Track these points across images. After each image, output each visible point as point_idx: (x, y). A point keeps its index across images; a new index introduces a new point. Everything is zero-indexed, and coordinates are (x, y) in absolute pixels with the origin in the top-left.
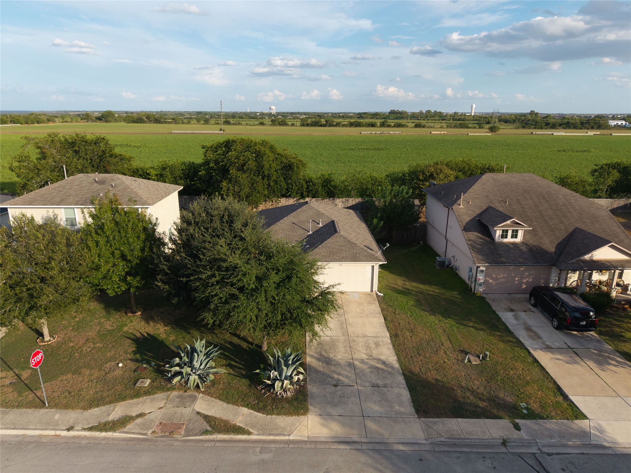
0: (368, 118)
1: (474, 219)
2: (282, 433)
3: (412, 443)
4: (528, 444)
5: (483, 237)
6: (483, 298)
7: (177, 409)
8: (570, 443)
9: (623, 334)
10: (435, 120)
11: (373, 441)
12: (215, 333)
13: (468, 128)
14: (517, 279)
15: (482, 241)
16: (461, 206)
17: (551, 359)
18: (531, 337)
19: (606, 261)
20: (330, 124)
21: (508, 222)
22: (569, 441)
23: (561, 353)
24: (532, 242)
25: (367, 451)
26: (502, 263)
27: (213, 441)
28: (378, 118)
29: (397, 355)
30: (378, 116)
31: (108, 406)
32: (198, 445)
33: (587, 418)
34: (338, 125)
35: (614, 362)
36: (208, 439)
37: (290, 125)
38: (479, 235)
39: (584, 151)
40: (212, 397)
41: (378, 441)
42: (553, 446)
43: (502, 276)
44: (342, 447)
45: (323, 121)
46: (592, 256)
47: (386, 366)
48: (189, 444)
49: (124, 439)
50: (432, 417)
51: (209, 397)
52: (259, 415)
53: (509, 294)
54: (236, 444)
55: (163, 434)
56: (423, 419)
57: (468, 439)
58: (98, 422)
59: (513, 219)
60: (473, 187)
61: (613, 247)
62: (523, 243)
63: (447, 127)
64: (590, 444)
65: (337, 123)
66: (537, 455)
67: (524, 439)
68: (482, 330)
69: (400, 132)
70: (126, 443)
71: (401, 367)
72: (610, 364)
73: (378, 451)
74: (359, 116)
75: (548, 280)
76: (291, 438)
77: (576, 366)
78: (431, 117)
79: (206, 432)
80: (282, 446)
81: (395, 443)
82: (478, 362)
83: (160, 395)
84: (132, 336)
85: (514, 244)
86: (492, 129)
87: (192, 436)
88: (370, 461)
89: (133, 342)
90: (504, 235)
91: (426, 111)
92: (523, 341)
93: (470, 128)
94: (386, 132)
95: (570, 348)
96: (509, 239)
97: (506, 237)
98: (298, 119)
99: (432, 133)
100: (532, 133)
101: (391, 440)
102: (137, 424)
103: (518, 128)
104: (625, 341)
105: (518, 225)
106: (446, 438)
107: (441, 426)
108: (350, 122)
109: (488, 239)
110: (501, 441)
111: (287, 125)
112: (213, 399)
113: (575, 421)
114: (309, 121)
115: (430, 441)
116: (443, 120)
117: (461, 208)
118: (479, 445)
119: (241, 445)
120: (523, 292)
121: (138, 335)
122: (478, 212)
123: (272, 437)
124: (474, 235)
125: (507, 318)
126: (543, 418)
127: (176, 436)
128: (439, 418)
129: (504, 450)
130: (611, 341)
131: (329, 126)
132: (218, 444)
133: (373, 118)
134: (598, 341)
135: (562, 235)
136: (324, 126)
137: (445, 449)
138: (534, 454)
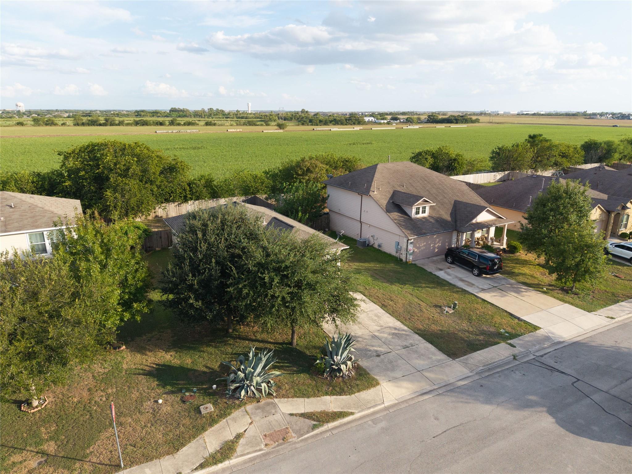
0: (147, 116)
1: (389, 202)
2: (376, 404)
3: (466, 378)
4: (527, 354)
5: (402, 215)
6: (415, 264)
7: (267, 418)
8: (546, 345)
9: (513, 271)
10: (220, 118)
11: (441, 386)
12: (230, 344)
13: (256, 125)
14: (432, 245)
15: (403, 218)
16: (375, 193)
17: (491, 296)
18: (468, 285)
19: (484, 222)
20: (111, 123)
21: (420, 201)
22: (545, 344)
23: (493, 292)
24: (435, 215)
25: (445, 393)
26: (425, 234)
27: (326, 431)
28: (159, 116)
29: (398, 320)
30: (159, 115)
31: (194, 441)
32: (318, 439)
33: (541, 328)
34: (121, 123)
35: (523, 290)
36: (321, 431)
37: (60, 124)
38: (399, 214)
39: (368, 143)
40: (289, 397)
41: (444, 385)
42: (539, 351)
43: (423, 244)
44: (426, 397)
45: (102, 120)
46: (476, 220)
47: (399, 331)
48: (310, 441)
49: (245, 462)
50: (462, 356)
51: (286, 399)
52: (344, 397)
53: (428, 258)
54: (349, 426)
55: (277, 443)
56: (457, 360)
57: (494, 362)
58: (202, 459)
59: (424, 198)
60: (375, 175)
61: (488, 211)
62: (429, 216)
63: (237, 125)
64: (555, 343)
65: (120, 122)
66: (536, 359)
67: (523, 352)
68: (435, 288)
69: (198, 131)
70: (251, 464)
71: (410, 328)
72: (522, 292)
73: (451, 391)
74: (136, 114)
75: (450, 243)
76: (386, 404)
77: (507, 297)
78: (214, 115)
79: (314, 427)
80: (385, 413)
81: (455, 382)
82: (452, 311)
83: (236, 413)
84: (141, 372)
85: (424, 218)
86: (280, 126)
87: (306, 434)
88: (454, 399)
89: (148, 377)
90: (417, 213)
91: (208, 109)
92: (467, 289)
93: (258, 125)
94: (183, 131)
95: (494, 287)
96: (421, 215)
97: (419, 214)
98: (61, 117)
99: (229, 130)
100: (314, 129)
101: (452, 381)
102: (244, 445)
103: (298, 125)
104: (517, 275)
105: (426, 203)
106: (483, 366)
107: (472, 360)
108: (135, 121)
109: (406, 217)
110: (512, 357)
111: (56, 125)
112: (290, 399)
113: (537, 332)
114: (85, 119)
115: (475, 372)
116: (227, 118)
117: (375, 194)
118: (502, 364)
119: (353, 425)
120: (437, 255)
121: (147, 368)
122: (389, 196)
123: (372, 410)
124: (396, 215)
125: (441, 274)
126: (520, 336)
127: (291, 440)
128: (465, 355)
129: (517, 363)
130: (511, 277)
131: (111, 125)
132: (334, 432)
133: (153, 116)
134: (504, 279)
135: (450, 207)
136: (105, 125)
137: (487, 374)
138: (534, 359)
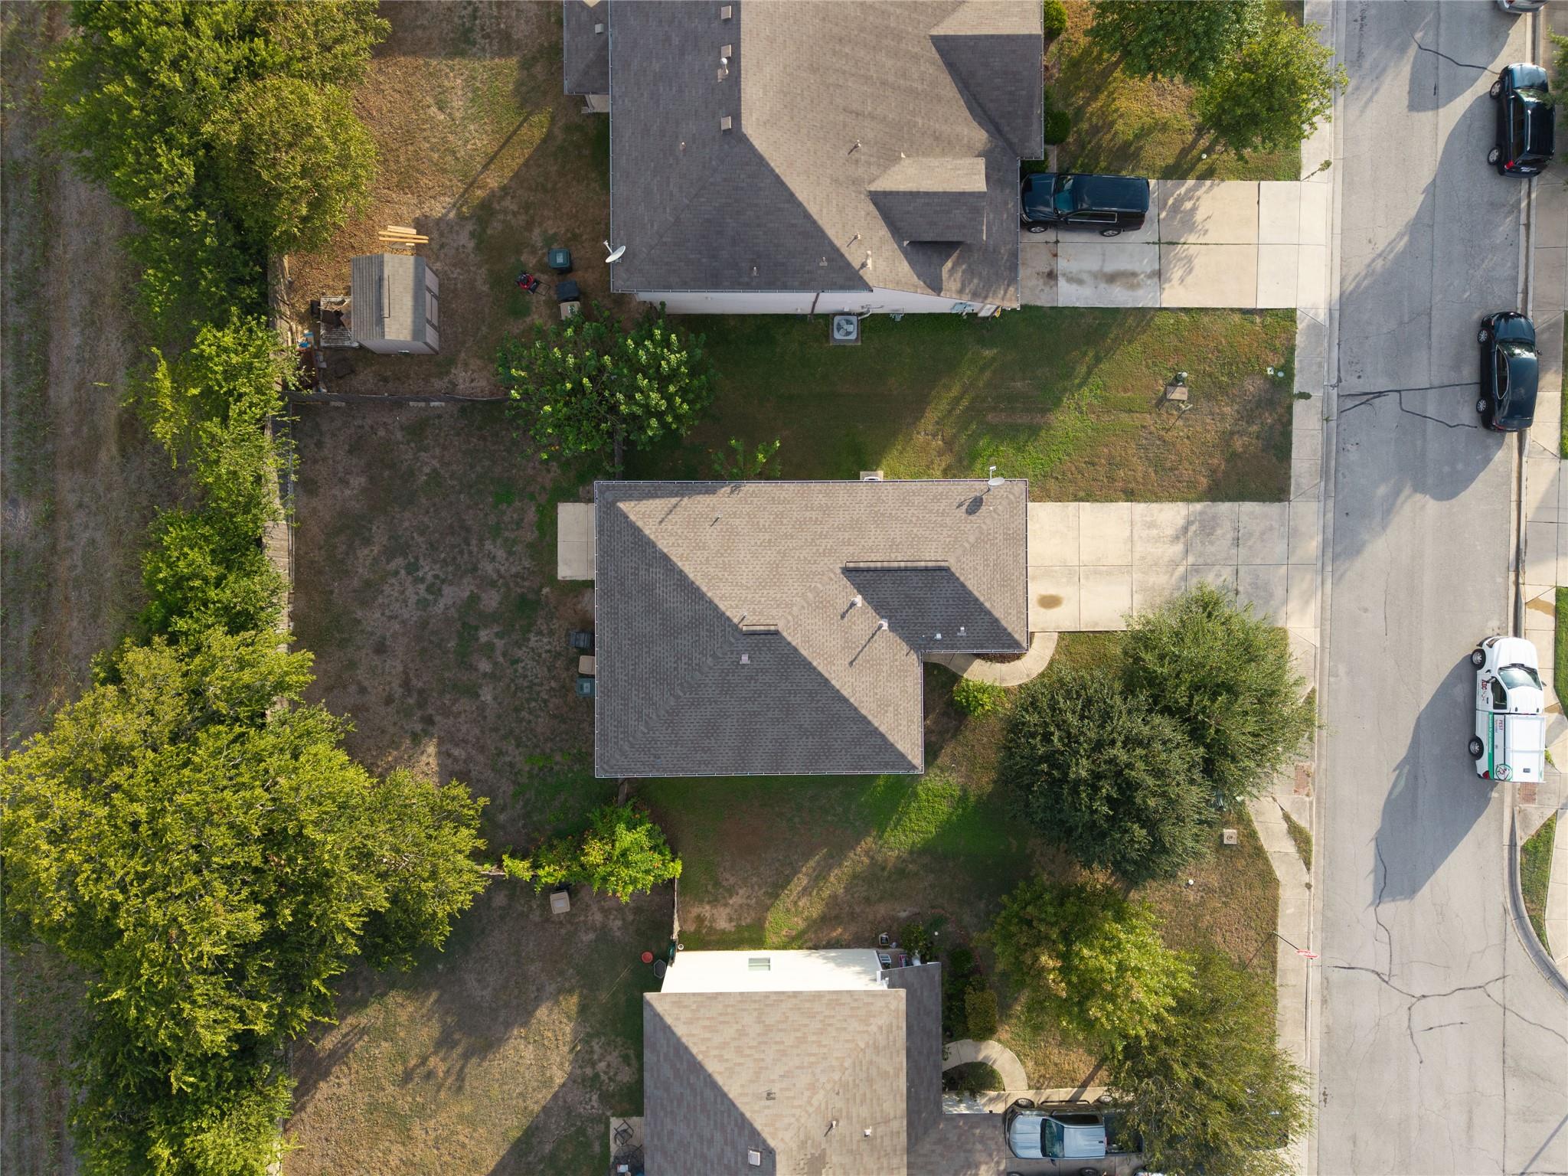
1: (904, 253)
16: (870, 264)
17: (1184, 286)
18: (1132, 286)
29: (1175, 501)
31: (1271, 861)
32: (1325, 742)
35: (1188, 205)
41: (1321, 554)
42: (1329, 370)
48: (1323, 752)
49: (1320, 824)
50: (1290, 485)
55: (1310, 784)
56: (1292, 497)
58: (1298, 862)
66: (1341, 394)
67: (1321, 396)
70: (1323, 818)
71: (1201, 501)
72: (1193, 212)
76: (1318, 643)
77: (1199, 261)
81: (1324, 536)
83: (1251, 809)
87: (1314, 752)
95: (1158, 244)
102: (1299, 817)
107: (1303, 479)
110: (1322, 421)
115: (1322, 498)
118: (1327, 448)
122: (884, 230)
127: (1311, 769)
128: (1290, 477)
137: (1332, 485)
138: (1339, 396)
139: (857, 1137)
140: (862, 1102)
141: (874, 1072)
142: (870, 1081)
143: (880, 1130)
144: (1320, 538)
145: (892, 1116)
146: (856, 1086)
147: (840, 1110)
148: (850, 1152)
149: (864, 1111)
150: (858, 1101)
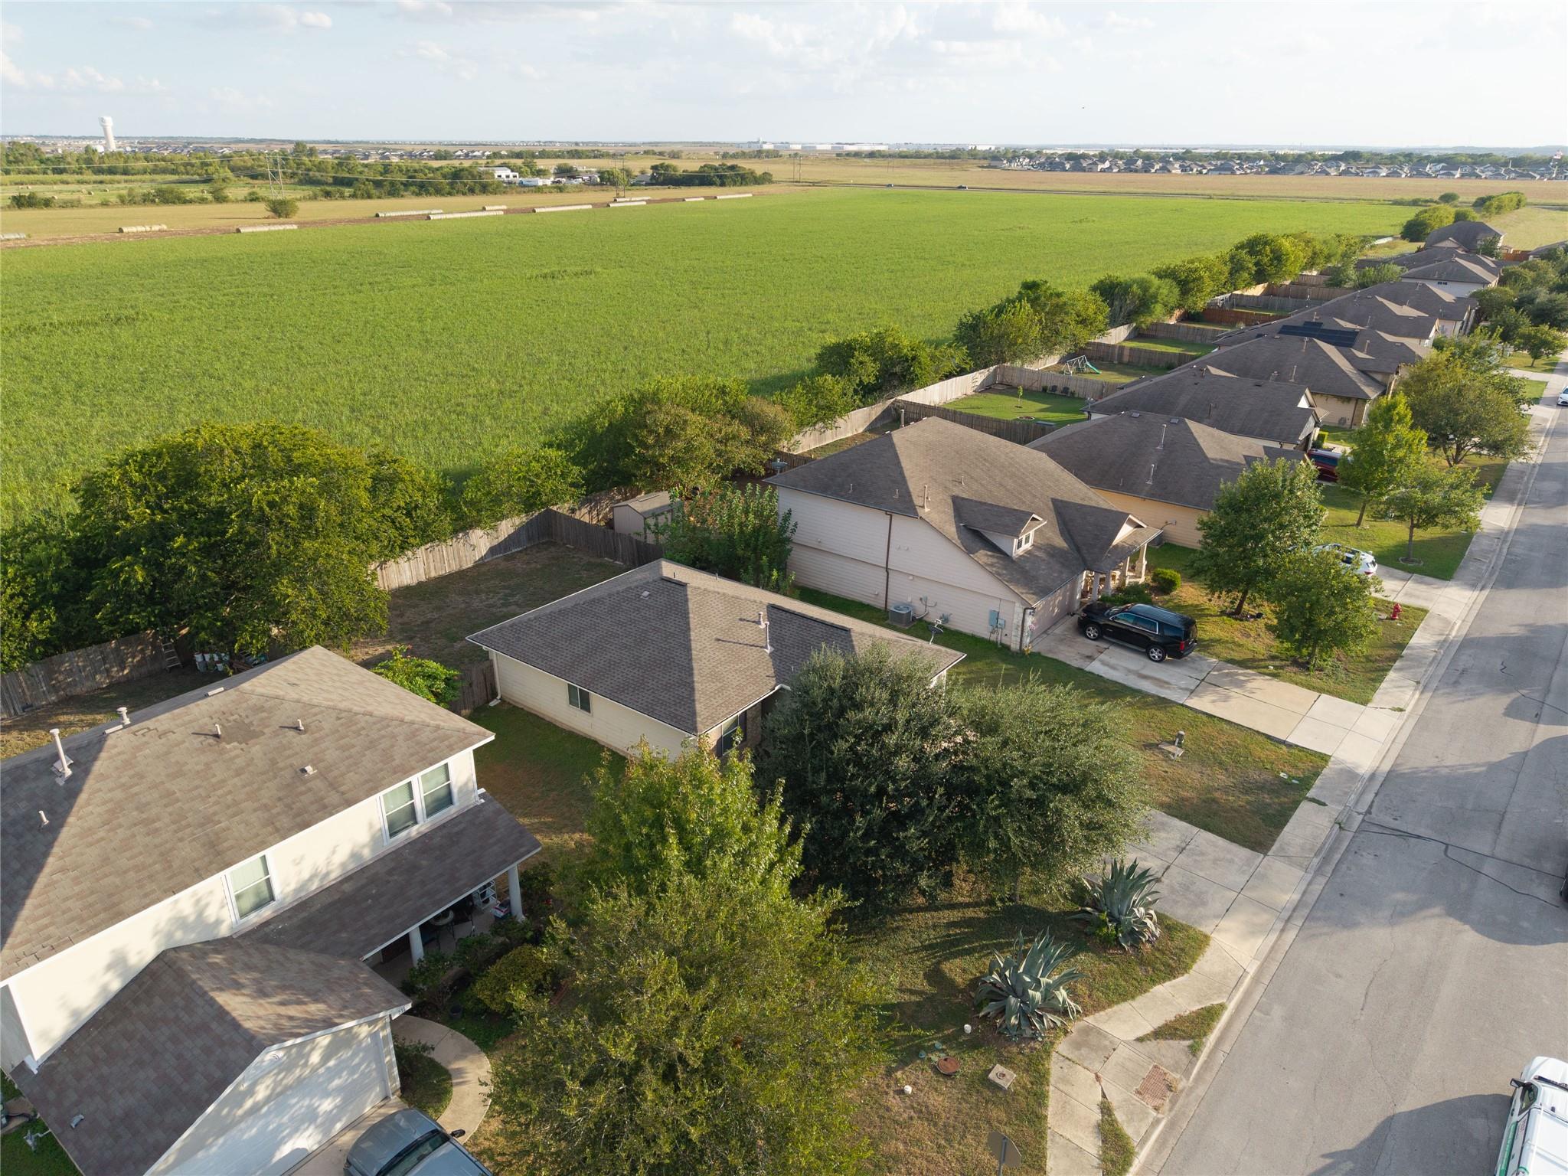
1: (957, 526)
2: (1236, 976)
3: (1308, 886)
4: (1349, 814)
5: (994, 554)
6: (1039, 654)
7: (1112, 1060)
8: (1359, 788)
11: (1290, 912)
15: (997, 560)
16: (927, 510)
17: (1212, 703)
18: (1159, 686)
19: (1122, 542)
21: (1028, 524)
22: (1356, 786)
23: (1207, 692)
24: (1040, 541)
25: (1306, 924)
26: (1049, 589)
27: (1215, 1051)
32: (1214, 1070)
33: (1329, 756)
35: (1242, 678)
36: (1209, 1055)
39: (586, 273)
40: (1104, 1008)
41: (1291, 908)
42: (1358, 802)
48: (1207, 1077)
49: (1159, 1150)
50: (1272, 845)
52: (1180, 979)
53: (1046, 632)
54: (1236, 1030)
55: (1167, 1100)
56: (1271, 853)
57: (1324, 845)
59: (1032, 515)
60: (902, 464)
62: (1034, 547)
66: (1367, 820)
67: (1341, 811)
70: (1168, 1150)
72: (1243, 682)
73: (1311, 917)
76: (1250, 972)
77: (1234, 700)
79: (1194, 1051)
80: (1261, 989)
81: (1302, 898)
83: (1055, 1068)
85: (1029, 552)
86: (279, 208)
87: (1192, 1068)
92: (1164, 695)
95: (1201, 681)
96: (1023, 548)
97: (1020, 546)
99: (124, 229)
100: (377, 215)
102: (1128, 1121)
105: (1034, 523)
106: (1314, 856)
107: (1290, 847)
109: (1000, 556)
110: (1338, 826)
112: (1109, 1011)
113: (1330, 765)
115: (1311, 871)
117: (929, 513)
118: (1333, 844)
119: (1238, 1026)
122: (951, 511)
124: (985, 556)
125: (1100, 669)
126: (1313, 779)
127: (1181, 1086)
128: (1274, 840)
129: (1350, 834)
132: (1226, 1047)
137: (1330, 868)
138: (1364, 820)
139: (296, 762)
140: (343, 748)
141: (385, 744)
142: (372, 745)
143: (318, 784)
144: (1296, 897)
145: (343, 788)
146: (358, 733)
147: (321, 729)
148: (273, 762)
149: (332, 755)
150: (342, 742)
